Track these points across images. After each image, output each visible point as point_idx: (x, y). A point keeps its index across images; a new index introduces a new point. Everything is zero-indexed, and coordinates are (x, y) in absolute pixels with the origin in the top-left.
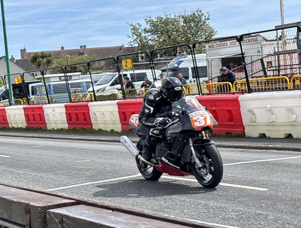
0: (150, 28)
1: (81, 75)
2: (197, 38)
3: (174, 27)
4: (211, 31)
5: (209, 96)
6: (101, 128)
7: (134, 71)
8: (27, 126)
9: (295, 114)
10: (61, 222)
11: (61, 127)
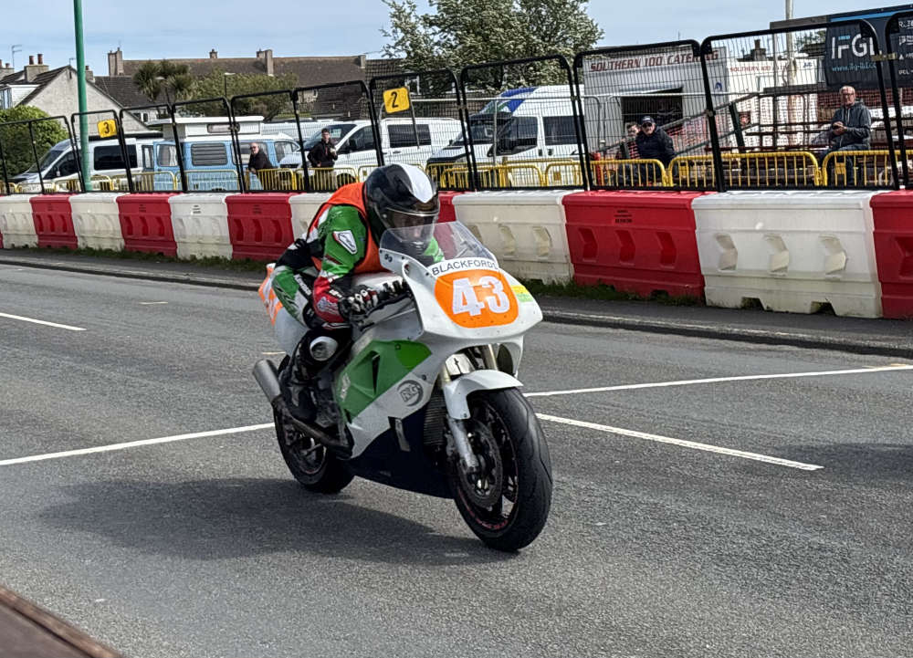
0: (439, 15)
2: (552, 45)
4: (589, 29)
5: (612, 194)
8: (125, 247)
9: (845, 251)
11: (214, 255)
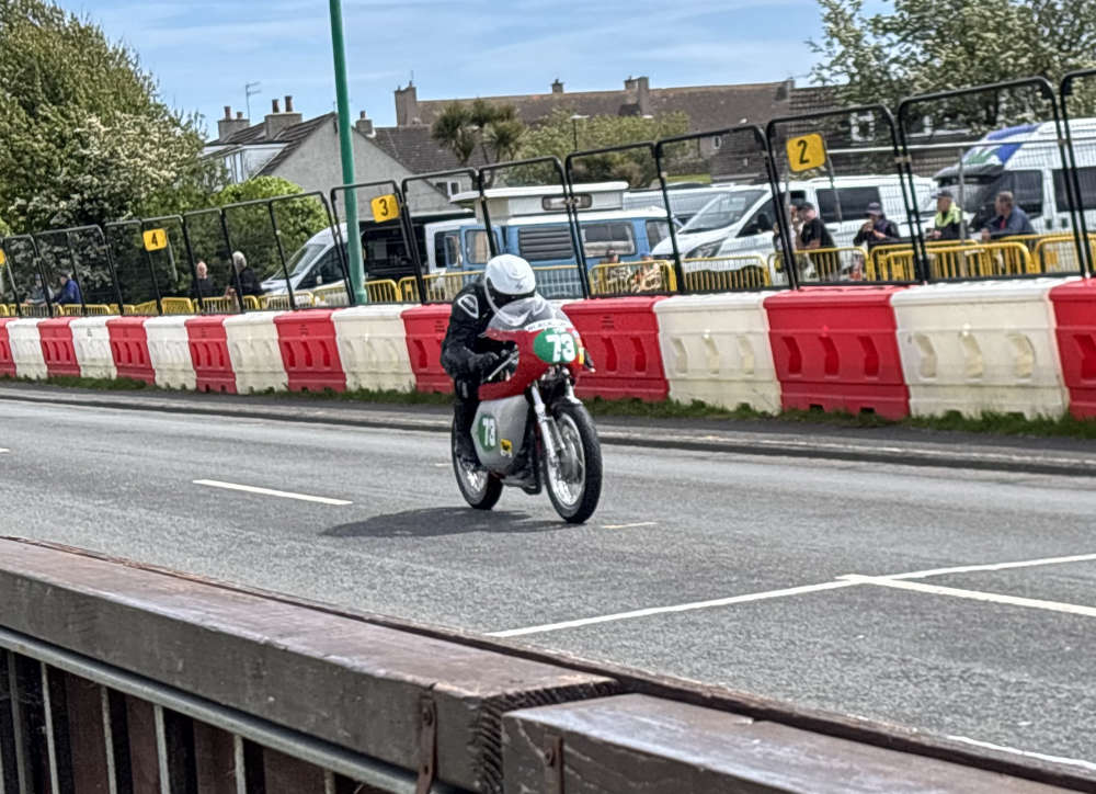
0: (897, 15)
1: (627, 190)
2: (1075, 55)
3: (988, 14)
6: (702, 399)
7: (831, 180)
8: (417, 386)
10: (558, 760)
